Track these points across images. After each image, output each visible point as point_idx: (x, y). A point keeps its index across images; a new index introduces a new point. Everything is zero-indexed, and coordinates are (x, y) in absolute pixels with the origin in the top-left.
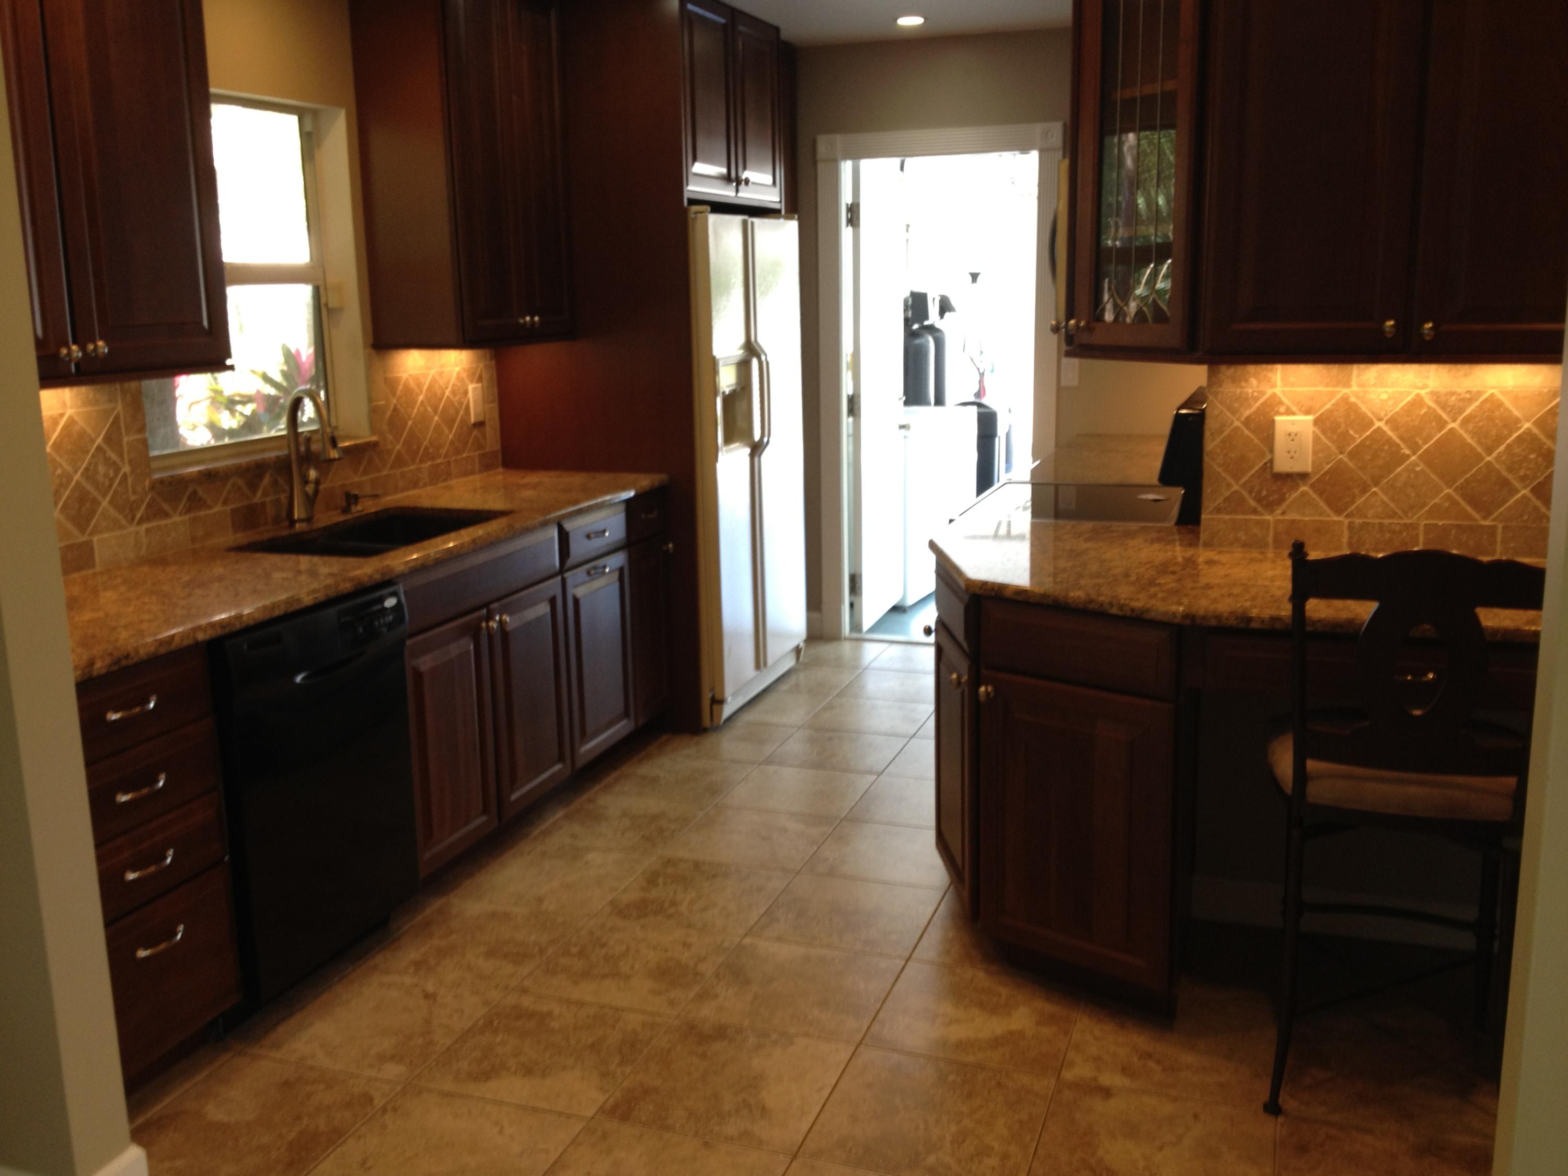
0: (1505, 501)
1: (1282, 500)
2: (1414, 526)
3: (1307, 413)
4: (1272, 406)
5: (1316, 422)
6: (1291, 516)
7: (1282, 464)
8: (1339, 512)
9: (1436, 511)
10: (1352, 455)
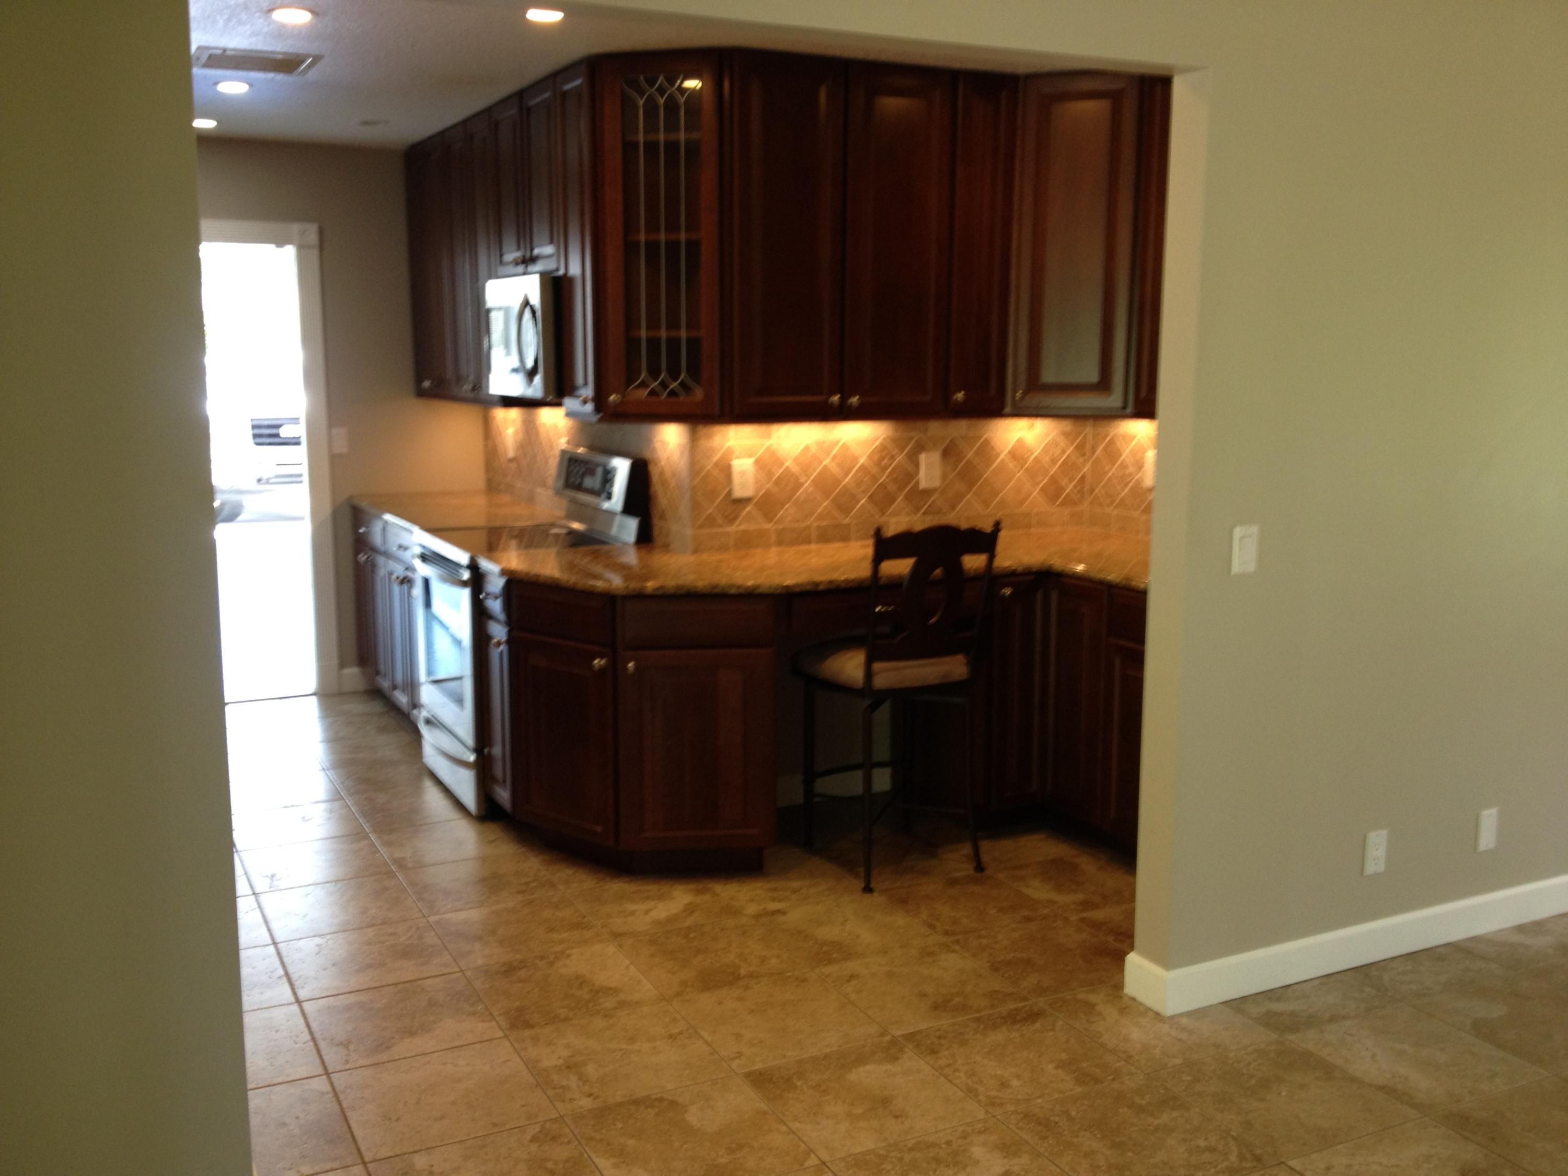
0: (854, 508)
1: (736, 518)
2: (809, 527)
3: (750, 456)
4: (729, 454)
5: (757, 462)
6: (743, 527)
7: (738, 493)
8: (770, 520)
9: (821, 517)
10: (777, 483)
